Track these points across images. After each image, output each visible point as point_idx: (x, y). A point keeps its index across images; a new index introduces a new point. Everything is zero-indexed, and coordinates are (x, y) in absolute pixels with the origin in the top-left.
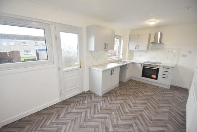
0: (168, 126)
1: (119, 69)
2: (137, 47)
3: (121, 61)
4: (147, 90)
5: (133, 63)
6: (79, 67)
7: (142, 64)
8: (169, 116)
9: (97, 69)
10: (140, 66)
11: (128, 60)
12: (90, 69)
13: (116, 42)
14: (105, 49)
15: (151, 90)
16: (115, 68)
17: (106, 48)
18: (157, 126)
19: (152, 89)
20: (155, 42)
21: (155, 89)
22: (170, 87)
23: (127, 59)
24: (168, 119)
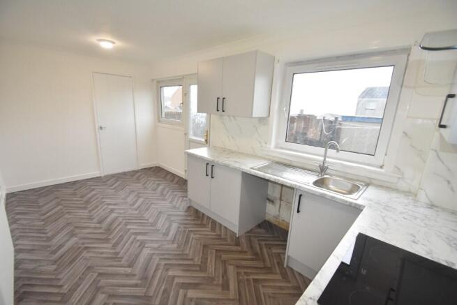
0: (53, 264)
8: (61, 286)
18: (69, 249)
24: (59, 277)
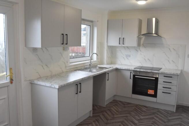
1: (91, 82)
2: (122, 41)
3: (95, 67)
4: (142, 117)
5: (117, 70)
6: (8, 80)
7: (132, 72)
9: (48, 84)
10: (128, 74)
11: (108, 64)
12: (32, 84)
13: (84, 30)
14: (63, 44)
15: (147, 117)
16: (84, 80)
17: (65, 42)
19: (150, 115)
20: (148, 33)
21: (154, 114)
22: (177, 108)
23: (105, 62)
